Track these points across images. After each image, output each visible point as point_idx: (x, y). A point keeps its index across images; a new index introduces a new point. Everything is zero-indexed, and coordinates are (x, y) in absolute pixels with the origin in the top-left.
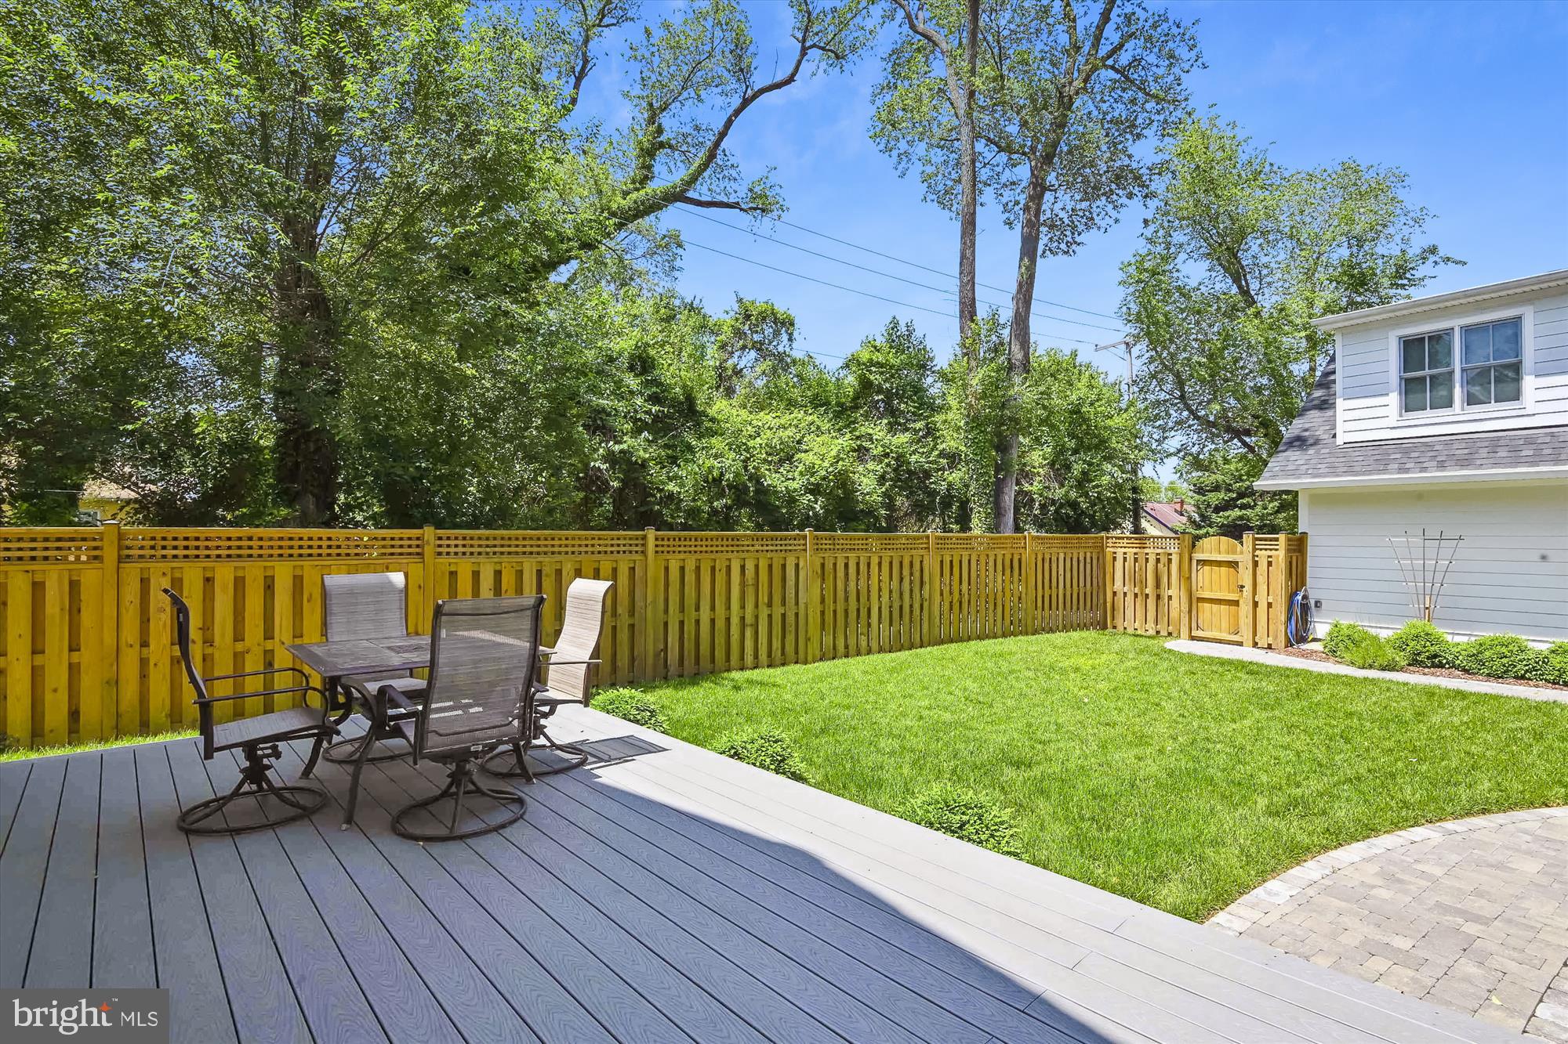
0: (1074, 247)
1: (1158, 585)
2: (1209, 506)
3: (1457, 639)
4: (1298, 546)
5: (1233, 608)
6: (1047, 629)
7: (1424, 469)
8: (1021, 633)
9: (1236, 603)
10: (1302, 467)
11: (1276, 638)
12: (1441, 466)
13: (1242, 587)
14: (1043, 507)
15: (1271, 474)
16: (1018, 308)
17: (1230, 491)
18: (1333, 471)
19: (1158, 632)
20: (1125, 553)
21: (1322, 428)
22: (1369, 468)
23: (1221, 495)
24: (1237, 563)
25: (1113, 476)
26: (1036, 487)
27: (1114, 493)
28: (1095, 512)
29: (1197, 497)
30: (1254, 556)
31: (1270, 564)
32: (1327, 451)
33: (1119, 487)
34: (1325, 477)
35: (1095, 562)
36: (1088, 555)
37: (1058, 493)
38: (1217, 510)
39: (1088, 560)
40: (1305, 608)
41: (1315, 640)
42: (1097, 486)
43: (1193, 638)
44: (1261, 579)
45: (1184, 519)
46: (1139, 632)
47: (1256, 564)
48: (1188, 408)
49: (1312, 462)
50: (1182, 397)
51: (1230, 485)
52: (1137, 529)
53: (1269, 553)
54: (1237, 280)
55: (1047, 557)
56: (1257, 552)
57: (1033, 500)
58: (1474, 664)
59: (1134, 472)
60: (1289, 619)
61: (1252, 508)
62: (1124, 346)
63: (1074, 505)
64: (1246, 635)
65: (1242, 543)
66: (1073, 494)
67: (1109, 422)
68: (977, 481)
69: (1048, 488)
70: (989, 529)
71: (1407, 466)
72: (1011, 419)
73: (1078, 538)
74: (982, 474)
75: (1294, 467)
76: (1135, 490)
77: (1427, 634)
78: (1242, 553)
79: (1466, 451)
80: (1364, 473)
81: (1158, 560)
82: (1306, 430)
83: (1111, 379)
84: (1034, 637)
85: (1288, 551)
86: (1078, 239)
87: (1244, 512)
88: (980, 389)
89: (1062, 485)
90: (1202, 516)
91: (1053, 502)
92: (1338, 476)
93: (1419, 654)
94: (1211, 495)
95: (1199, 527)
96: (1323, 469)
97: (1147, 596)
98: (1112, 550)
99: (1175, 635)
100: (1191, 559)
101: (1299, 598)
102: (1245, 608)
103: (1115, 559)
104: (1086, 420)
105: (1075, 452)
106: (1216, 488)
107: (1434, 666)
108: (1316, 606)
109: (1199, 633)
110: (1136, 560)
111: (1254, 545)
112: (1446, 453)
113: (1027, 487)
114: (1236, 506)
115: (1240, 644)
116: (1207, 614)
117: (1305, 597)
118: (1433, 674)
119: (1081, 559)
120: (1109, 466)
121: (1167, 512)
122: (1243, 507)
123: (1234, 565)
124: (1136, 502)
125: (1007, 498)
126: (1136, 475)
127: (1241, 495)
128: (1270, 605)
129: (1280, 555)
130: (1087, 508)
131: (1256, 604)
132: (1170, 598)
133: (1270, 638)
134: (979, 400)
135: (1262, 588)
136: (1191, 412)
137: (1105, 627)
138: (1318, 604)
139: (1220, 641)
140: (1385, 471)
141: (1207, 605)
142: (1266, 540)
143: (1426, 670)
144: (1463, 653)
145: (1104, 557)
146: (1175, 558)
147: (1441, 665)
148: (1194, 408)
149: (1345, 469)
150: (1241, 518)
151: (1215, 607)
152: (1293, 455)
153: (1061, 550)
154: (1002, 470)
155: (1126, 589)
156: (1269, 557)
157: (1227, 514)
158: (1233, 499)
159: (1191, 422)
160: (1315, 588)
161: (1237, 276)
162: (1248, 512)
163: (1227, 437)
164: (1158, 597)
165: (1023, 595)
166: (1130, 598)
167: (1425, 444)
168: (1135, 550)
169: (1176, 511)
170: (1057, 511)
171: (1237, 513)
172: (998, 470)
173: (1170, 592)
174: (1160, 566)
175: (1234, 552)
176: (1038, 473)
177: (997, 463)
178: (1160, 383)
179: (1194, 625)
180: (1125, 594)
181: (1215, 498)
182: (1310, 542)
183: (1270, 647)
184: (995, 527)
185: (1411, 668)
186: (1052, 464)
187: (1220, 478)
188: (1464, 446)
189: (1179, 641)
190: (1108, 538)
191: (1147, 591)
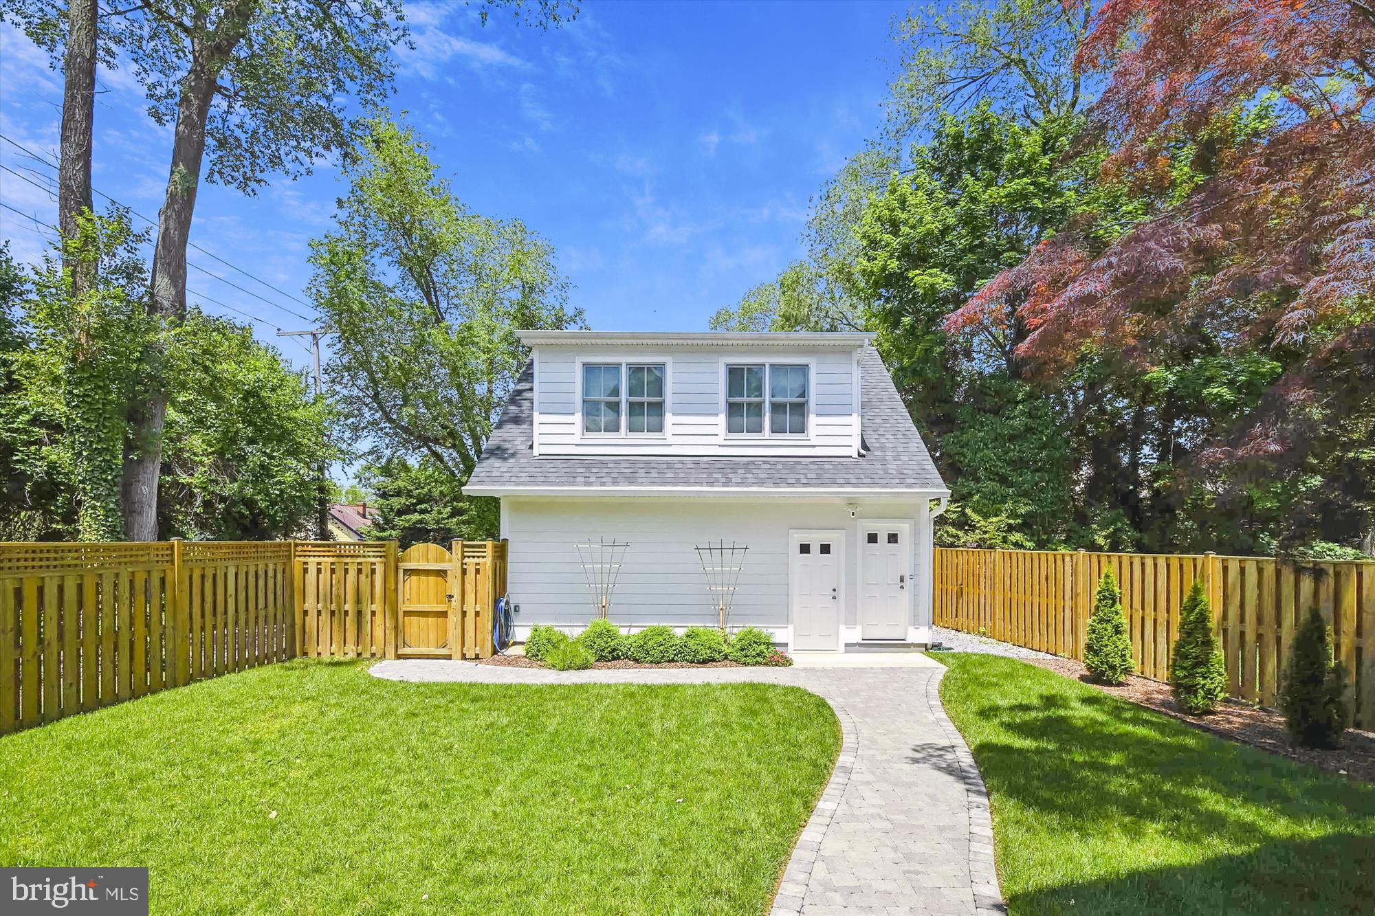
0: (253, 184)
1: (358, 601)
2: (392, 509)
3: (628, 632)
4: (501, 552)
5: (441, 619)
6: (209, 672)
7: (603, 484)
8: (165, 686)
9: (444, 614)
10: (505, 474)
11: (482, 648)
12: (615, 483)
13: (451, 597)
14: (207, 504)
15: (477, 479)
16: (167, 229)
17: (411, 497)
18: (532, 480)
19: (359, 655)
20: (319, 564)
21: (519, 439)
22: (562, 479)
23: (403, 500)
24: (445, 572)
25: (298, 473)
26: (197, 479)
27: (300, 491)
28: (276, 512)
29: (381, 501)
30: (462, 564)
31: (477, 571)
32: (526, 460)
33: (303, 484)
34: (526, 485)
35: (279, 576)
36: (271, 567)
37: (230, 489)
38: (400, 513)
39: (271, 573)
40: (507, 614)
41: (515, 643)
42: (280, 483)
43: (399, 657)
44: (469, 587)
45: (369, 522)
46: (336, 658)
47: (464, 572)
48: (382, 408)
49: (514, 470)
50: (376, 396)
51: (411, 491)
52: (324, 535)
53: (476, 560)
54: (428, 295)
55: (209, 574)
56: (466, 560)
57: (192, 495)
58: (641, 655)
59: (321, 469)
60: (494, 627)
61: (429, 512)
62: (310, 338)
63: (250, 503)
64: (455, 649)
65: (450, 549)
66: (249, 491)
67: (293, 413)
68: (90, 460)
69: (215, 482)
70: (112, 532)
71: (591, 480)
72: (151, 377)
73: (256, 546)
74: (99, 452)
75: (498, 474)
76: (322, 490)
77: (608, 631)
78: (450, 561)
79: (630, 470)
80: (558, 484)
81: (360, 571)
82: (505, 441)
83: (296, 368)
84: (186, 690)
85: (494, 558)
86: (259, 175)
87: (423, 516)
88: (94, 322)
89: (234, 480)
90: (385, 519)
91: (223, 499)
92: (538, 485)
93: (603, 650)
94: (394, 499)
95: (384, 530)
96: (524, 477)
97: (346, 613)
98: (302, 559)
99: (378, 655)
100: (397, 568)
101: (503, 604)
102: (454, 619)
103: (305, 571)
104: (265, 407)
105: (252, 441)
106: (398, 493)
107: (614, 659)
108: (515, 610)
109: (407, 651)
110: (333, 571)
111: (463, 552)
112: (616, 470)
113: (184, 478)
114: (415, 511)
115: (449, 657)
116: (415, 630)
117: (507, 603)
118: (615, 667)
119: (261, 573)
120: (295, 462)
121: (351, 515)
122: (423, 512)
123: (442, 573)
124: (323, 502)
125: (145, 489)
126: (323, 474)
127: (420, 502)
128: (477, 614)
129: (487, 562)
130: (267, 507)
131: (464, 614)
132: (373, 613)
133: (478, 648)
134: (93, 337)
135: (470, 597)
136: (385, 412)
137: (293, 656)
138: (517, 609)
139: (428, 657)
140: (573, 483)
141: (414, 619)
142: (473, 546)
143: (609, 664)
144: (634, 645)
145: (292, 569)
146: (379, 569)
147: (618, 658)
148: (388, 410)
149: (543, 479)
150: (420, 522)
151: (423, 620)
152: (494, 463)
153: (231, 563)
154: (137, 448)
155: (320, 606)
156: (477, 564)
157: (408, 517)
158: (413, 504)
159: (383, 425)
160: (515, 593)
161: (428, 290)
162: (427, 516)
163: (416, 444)
164: (359, 613)
165: (169, 631)
166: (325, 617)
167: (602, 462)
168: (331, 560)
169: (359, 513)
170: (227, 511)
171: (416, 517)
172: (129, 447)
173: (374, 607)
174: (362, 577)
175: (443, 561)
176: (201, 462)
177: (127, 438)
178: (354, 378)
179: (400, 643)
180: (319, 613)
181: (397, 503)
182: (511, 548)
183: (477, 657)
184: (122, 529)
185: (598, 663)
186: (221, 453)
187: (401, 484)
188: (628, 465)
189: (385, 662)
190: (296, 545)
191: (347, 607)
